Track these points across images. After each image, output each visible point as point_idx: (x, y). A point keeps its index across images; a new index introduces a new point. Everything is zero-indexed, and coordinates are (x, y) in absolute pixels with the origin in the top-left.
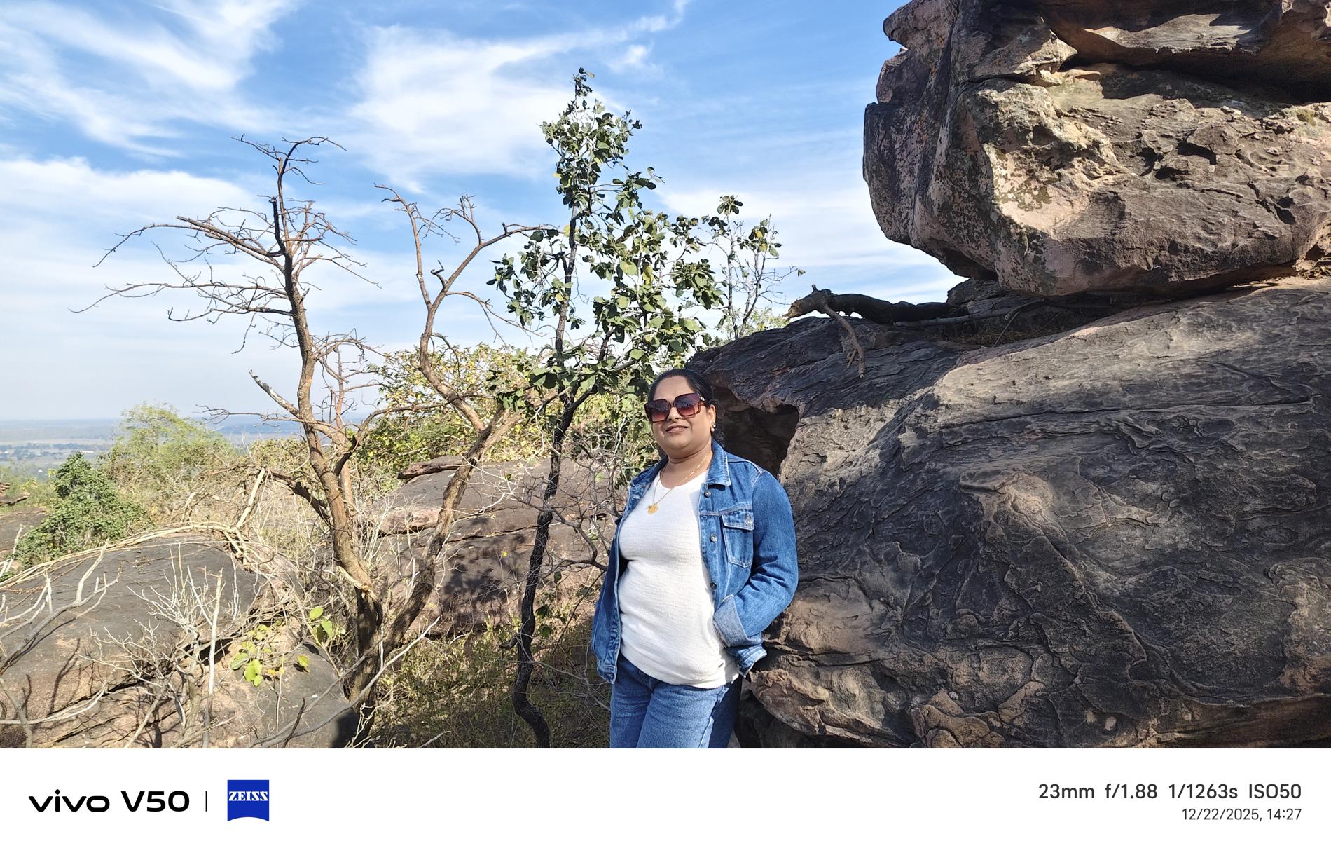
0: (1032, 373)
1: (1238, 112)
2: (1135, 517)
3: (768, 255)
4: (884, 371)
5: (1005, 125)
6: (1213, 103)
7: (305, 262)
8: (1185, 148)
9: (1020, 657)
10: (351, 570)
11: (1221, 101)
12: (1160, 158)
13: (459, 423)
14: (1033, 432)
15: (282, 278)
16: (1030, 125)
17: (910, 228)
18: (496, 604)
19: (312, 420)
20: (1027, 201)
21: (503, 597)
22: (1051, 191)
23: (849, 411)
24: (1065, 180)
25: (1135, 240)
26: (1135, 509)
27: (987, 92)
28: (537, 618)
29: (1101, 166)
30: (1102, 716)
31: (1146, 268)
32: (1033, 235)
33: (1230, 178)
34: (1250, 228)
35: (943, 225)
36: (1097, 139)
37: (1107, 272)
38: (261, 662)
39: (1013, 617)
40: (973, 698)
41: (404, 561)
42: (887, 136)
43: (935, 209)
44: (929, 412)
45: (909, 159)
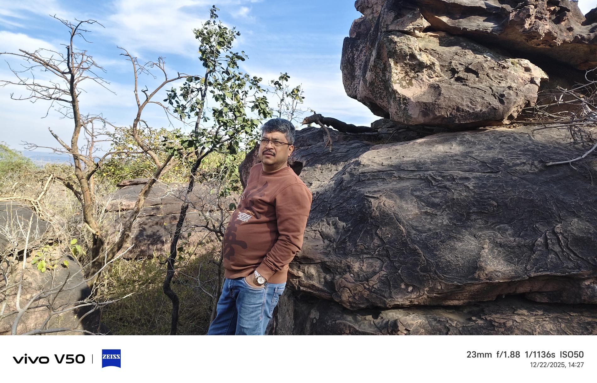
0: (398, 155)
1: (489, 58)
2: (429, 211)
3: (299, 101)
4: (340, 151)
5: (399, 51)
6: (481, 53)
7: (81, 78)
8: (468, 70)
9: (379, 262)
10: (91, 225)
11: (484, 53)
12: (458, 73)
13: (148, 163)
14: (395, 177)
15: (69, 86)
16: (408, 53)
17: (357, 92)
18: (159, 246)
19: (77, 153)
20: (404, 85)
21: (163, 243)
22: (414, 81)
23: (324, 166)
24: (420, 78)
25: (444, 105)
26: (429, 208)
27: (393, 36)
28: (178, 252)
29: (434, 73)
30: (407, 286)
31: (446, 116)
32: (405, 99)
33: (483, 84)
34: (488, 105)
35: (370, 91)
36: (434, 62)
37: (431, 116)
38: (46, 262)
39: (378, 247)
40: (359, 277)
41: (116, 224)
42: (352, 52)
43: (368, 84)
44: (356, 167)
45: (360, 63)
